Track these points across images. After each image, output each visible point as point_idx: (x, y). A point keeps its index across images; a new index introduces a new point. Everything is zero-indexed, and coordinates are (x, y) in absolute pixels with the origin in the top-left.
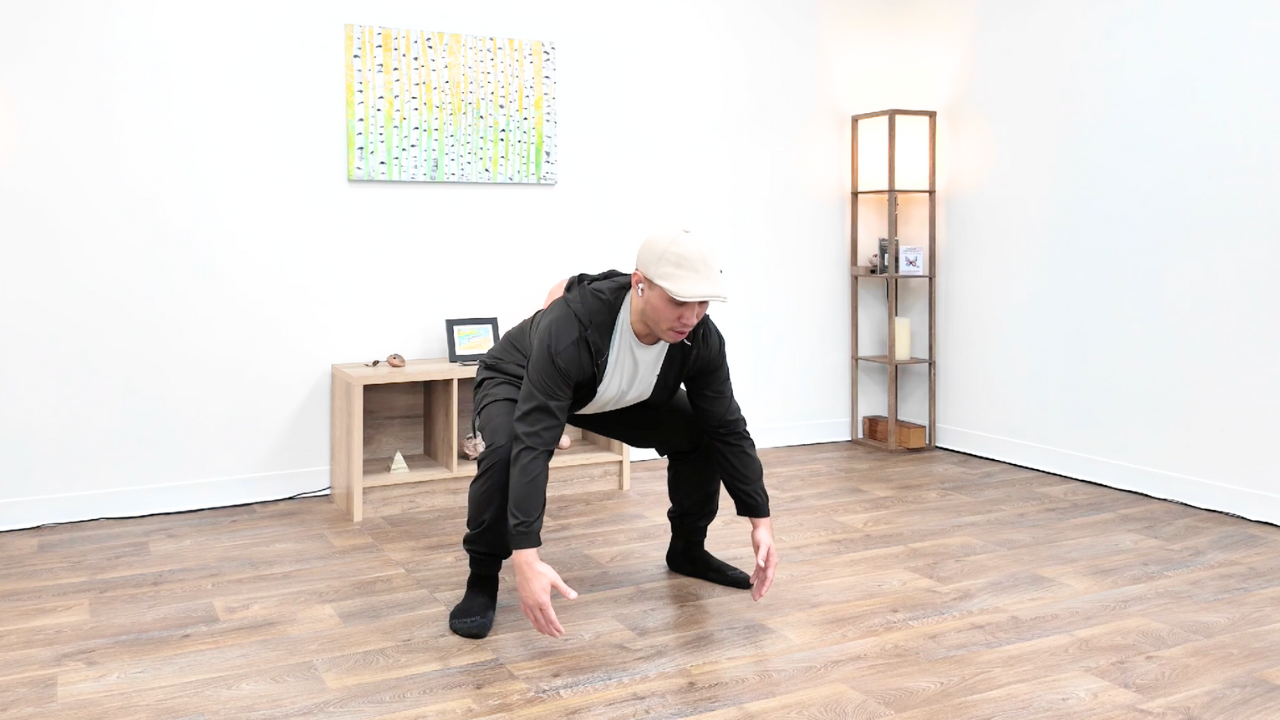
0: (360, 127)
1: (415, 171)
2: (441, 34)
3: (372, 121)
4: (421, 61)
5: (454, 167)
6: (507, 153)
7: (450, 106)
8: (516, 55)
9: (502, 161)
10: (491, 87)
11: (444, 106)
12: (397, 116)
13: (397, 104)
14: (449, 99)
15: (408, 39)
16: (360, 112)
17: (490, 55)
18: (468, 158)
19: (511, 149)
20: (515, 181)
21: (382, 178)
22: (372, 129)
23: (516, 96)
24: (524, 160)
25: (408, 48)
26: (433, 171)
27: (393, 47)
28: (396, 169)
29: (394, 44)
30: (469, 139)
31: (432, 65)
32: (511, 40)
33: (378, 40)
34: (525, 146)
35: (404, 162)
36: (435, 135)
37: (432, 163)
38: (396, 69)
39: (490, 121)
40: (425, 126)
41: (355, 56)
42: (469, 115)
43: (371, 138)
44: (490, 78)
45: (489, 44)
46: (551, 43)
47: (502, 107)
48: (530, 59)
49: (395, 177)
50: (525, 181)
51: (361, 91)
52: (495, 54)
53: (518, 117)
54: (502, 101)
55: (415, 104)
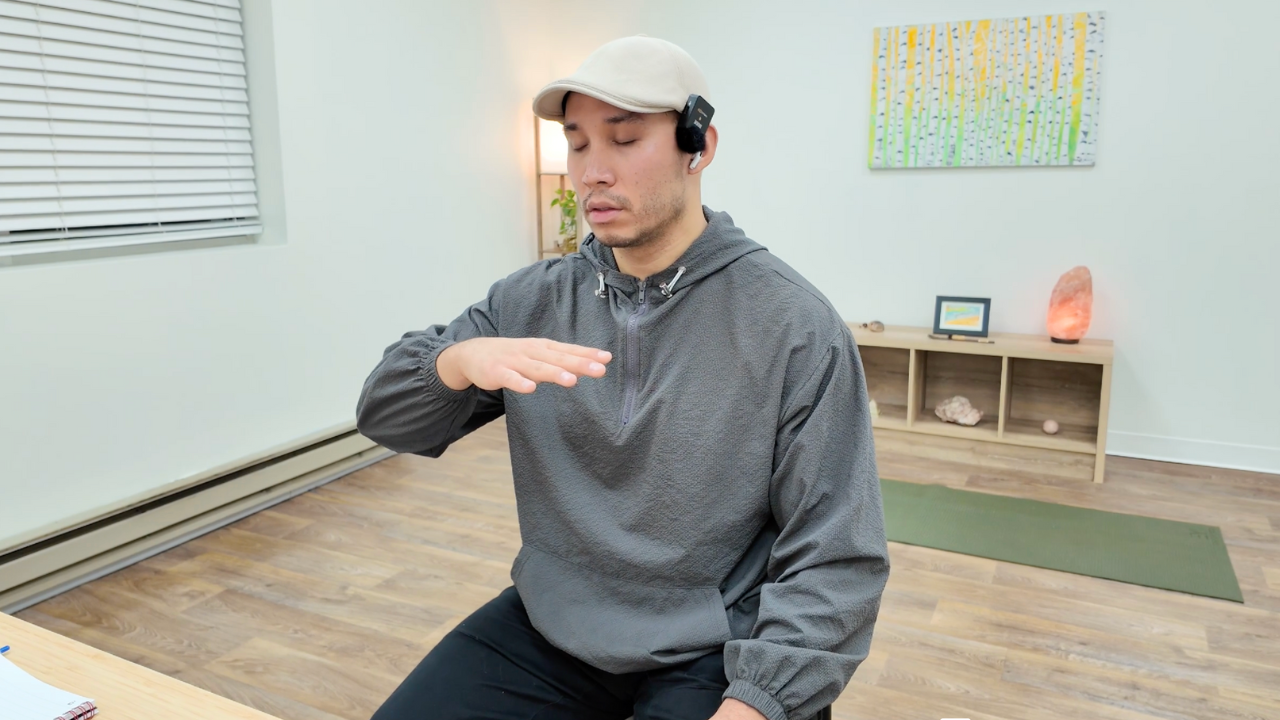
0: (880, 120)
1: (930, 158)
2: (968, 23)
3: (892, 114)
4: (946, 52)
5: (973, 152)
6: (1034, 135)
7: (973, 93)
8: (1054, 32)
9: (1029, 144)
10: (1020, 70)
11: (966, 93)
12: (917, 108)
13: (918, 96)
14: (972, 86)
15: (933, 33)
16: (881, 107)
17: (1023, 36)
18: (989, 142)
19: (1039, 131)
20: (1042, 163)
21: (898, 165)
22: (892, 121)
23: (1050, 75)
24: (1055, 142)
25: (932, 42)
26: (950, 156)
27: (917, 41)
28: (912, 157)
29: (917, 40)
30: (992, 123)
31: (956, 55)
32: (1049, 17)
33: (903, 38)
34: (1057, 127)
35: (921, 150)
36: (955, 122)
37: (949, 149)
38: (919, 63)
39: (1017, 103)
40: (944, 114)
41: (881, 57)
42: (994, 100)
43: (890, 130)
44: (1020, 59)
45: (1022, 25)
46: (1100, 13)
47: (1032, 88)
48: (1071, 33)
49: (911, 164)
50: (1054, 163)
51: (884, 88)
52: (1028, 34)
53: (1051, 96)
54: (1032, 82)
55: (936, 94)
